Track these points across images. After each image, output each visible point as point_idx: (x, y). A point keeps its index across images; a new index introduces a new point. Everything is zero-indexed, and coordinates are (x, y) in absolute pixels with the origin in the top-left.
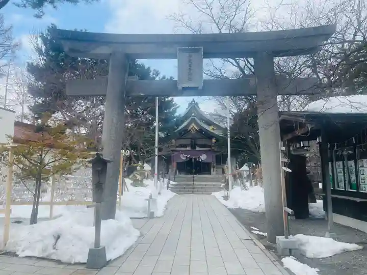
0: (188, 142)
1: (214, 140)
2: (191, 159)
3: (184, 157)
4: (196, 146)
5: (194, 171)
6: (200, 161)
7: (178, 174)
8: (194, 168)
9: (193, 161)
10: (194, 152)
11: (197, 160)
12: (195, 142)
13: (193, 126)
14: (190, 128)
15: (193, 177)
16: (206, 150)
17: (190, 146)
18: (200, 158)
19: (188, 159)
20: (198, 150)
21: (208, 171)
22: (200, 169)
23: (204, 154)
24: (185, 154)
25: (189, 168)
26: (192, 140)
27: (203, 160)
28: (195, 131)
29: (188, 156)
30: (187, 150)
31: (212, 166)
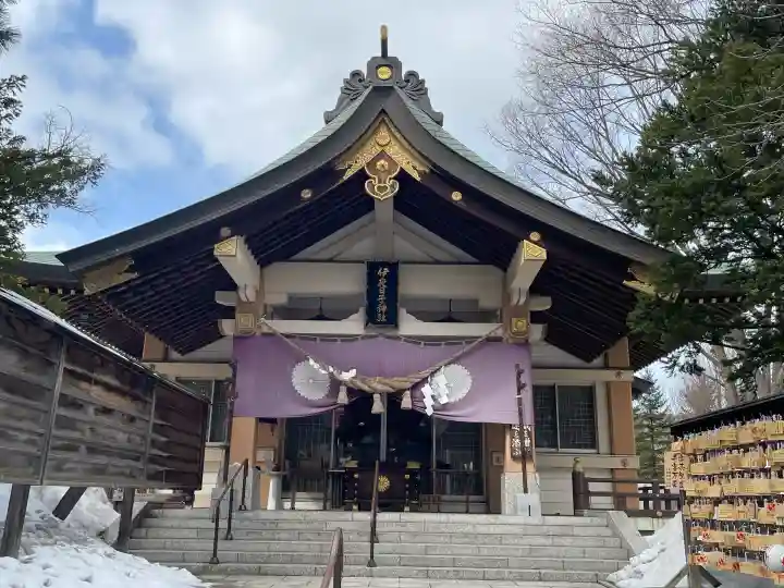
1: (532, 252)
2: (361, 399)
3: (314, 380)
4: (403, 312)
5: (383, 483)
6: (429, 411)
7: (271, 504)
8: (381, 464)
9: (378, 416)
10: (383, 350)
11: (406, 403)
12: (393, 280)
13: (380, 150)
14: (360, 162)
15: (373, 533)
16: (470, 339)
17: (362, 311)
18: (426, 390)
19: (343, 398)
20: (415, 340)
21: (478, 490)
22: (426, 469)
23: (456, 361)
24: (324, 360)
25: (353, 464)
26: (373, 267)
27: (445, 407)
28: (392, 186)
29: (347, 376)
30: (339, 336)
31: (513, 450)
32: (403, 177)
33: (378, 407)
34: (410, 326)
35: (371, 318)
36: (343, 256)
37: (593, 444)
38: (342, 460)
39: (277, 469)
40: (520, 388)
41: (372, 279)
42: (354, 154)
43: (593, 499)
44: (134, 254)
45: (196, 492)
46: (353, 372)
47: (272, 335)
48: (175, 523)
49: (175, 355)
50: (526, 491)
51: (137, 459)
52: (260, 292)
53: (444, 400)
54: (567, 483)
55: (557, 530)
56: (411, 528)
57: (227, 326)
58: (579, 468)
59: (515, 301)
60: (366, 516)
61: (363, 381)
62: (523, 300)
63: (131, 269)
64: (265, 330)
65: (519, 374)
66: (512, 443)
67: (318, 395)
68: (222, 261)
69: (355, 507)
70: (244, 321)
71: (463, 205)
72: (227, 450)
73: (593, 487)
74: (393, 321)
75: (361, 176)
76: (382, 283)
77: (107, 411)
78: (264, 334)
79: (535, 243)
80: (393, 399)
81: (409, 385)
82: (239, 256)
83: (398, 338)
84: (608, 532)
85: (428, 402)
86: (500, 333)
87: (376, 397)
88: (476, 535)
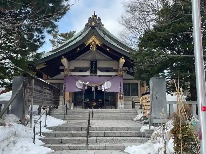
0: (87, 64)
1: (122, 61)
2: (90, 88)
3: (80, 84)
4: (98, 70)
5: (94, 104)
6: (103, 90)
7: (72, 108)
8: (94, 100)
9: (93, 91)
10: (94, 78)
11: (99, 89)
12: (96, 64)
13: (93, 40)
14: (89, 42)
15: (93, 113)
16: (111, 76)
17: (90, 70)
18: (103, 86)
19: (86, 88)
20: (100, 76)
21: (114, 105)
22: (103, 101)
23: (108, 80)
24: (82, 81)
25: (88, 100)
26: (92, 62)
27: (106, 89)
28: (95, 48)
29: (87, 84)
30: (85, 75)
31: (119, 97)
32: (97, 45)
33: (93, 89)
34: (99, 73)
35: (91, 72)
36: (85, 59)
37: (137, 95)
38: (86, 99)
39: (73, 101)
40: (120, 85)
41: (91, 64)
42: (88, 41)
43: (136, 106)
44: (45, 62)
45: (58, 106)
46: (88, 83)
47: (72, 75)
48: (56, 112)
49: (49, 78)
50: (121, 105)
51: (51, 101)
52: (69, 67)
53: (106, 88)
54: (131, 103)
55: (127, 112)
56: (99, 112)
57: (62, 73)
58: (133, 100)
59: (120, 68)
60: (91, 110)
61: (90, 84)
62: (122, 68)
63: (45, 65)
64: (70, 74)
65: (120, 83)
66: (119, 96)
67: (81, 87)
68: (62, 63)
69: (89, 109)
70: (66, 73)
71: (109, 51)
72: (64, 98)
73: (136, 104)
74: (96, 72)
75: (89, 45)
76: (93, 65)
77: (48, 93)
78: (70, 75)
79: (123, 59)
80: (96, 88)
81: (99, 85)
82: (66, 62)
83: (97, 76)
84: (135, 112)
85: (103, 88)
86: (117, 74)
87: (93, 88)
88: (111, 113)
